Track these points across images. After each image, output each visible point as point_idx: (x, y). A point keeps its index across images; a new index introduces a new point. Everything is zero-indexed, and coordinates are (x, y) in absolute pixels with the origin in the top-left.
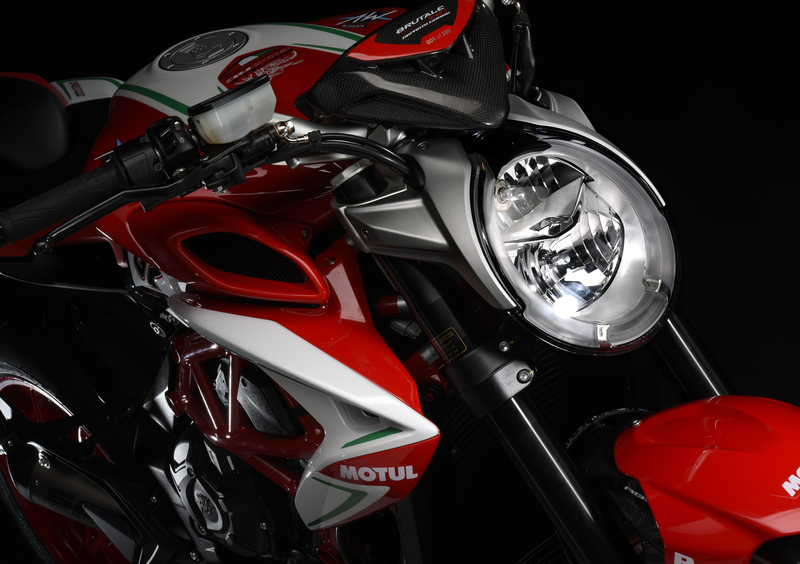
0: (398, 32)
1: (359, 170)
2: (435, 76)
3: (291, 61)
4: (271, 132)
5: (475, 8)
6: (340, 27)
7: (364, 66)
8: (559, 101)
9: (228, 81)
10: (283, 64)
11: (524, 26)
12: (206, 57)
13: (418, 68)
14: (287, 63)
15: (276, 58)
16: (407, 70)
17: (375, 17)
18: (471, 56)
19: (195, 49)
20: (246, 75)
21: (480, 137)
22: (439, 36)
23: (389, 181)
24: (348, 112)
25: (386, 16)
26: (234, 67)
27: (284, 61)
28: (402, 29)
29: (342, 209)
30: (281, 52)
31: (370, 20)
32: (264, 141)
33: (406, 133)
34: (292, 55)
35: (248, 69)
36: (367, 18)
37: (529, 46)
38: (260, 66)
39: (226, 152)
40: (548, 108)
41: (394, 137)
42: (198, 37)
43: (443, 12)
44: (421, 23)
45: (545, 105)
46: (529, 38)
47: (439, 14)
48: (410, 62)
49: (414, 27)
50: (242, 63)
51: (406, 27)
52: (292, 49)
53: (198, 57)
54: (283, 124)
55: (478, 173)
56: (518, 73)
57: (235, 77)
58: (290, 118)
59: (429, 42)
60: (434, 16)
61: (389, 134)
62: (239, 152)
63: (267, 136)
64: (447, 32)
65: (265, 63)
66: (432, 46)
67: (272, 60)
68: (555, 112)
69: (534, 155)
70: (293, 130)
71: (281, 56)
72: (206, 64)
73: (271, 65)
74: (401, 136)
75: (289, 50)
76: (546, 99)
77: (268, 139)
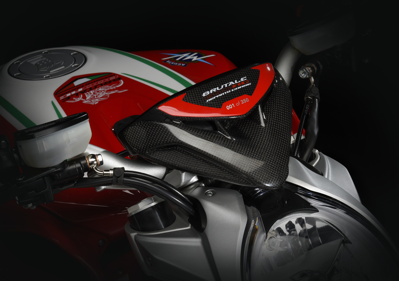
0: (204, 95)
1: (153, 204)
2: (229, 138)
3: (117, 89)
4: (83, 162)
5: (274, 82)
6: (164, 63)
7: (171, 119)
8: (333, 166)
9: (62, 98)
10: (110, 90)
11: (314, 98)
12: (48, 72)
13: (216, 129)
14: (114, 90)
15: (105, 84)
16: (206, 128)
17: (195, 58)
18: (263, 124)
19: (40, 62)
20: (77, 95)
21: (260, 193)
22: (238, 104)
23: (177, 216)
24: (151, 156)
25: (204, 59)
26: (68, 86)
27: (111, 88)
28: (208, 93)
29: (133, 235)
30: (111, 79)
31: (190, 60)
32: (75, 169)
33: (198, 177)
34: (119, 83)
35: (80, 90)
36: (189, 58)
37: (315, 117)
38: (91, 89)
39: (40, 175)
40: (322, 175)
41: (187, 179)
42: (46, 50)
43: (245, 82)
44: (225, 89)
45: (319, 171)
46: (316, 110)
47: (241, 84)
48: (210, 122)
49: (218, 92)
50: (77, 83)
51: (211, 91)
52: (120, 77)
53: (42, 70)
54: (94, 156)
55: (252, 226)
56: (303, 137)
57: (68, 95)
58: (102, 150)
59: (229, 107)
60: (237, 85)
61: (184, 176)
62: (52, 176)
63: (78, 165)
64: (245, 101)
65: (96, 87)
66: (231, 111)
67: (101, 85)
68: (328, 179)
69: (303, 216)
70: (102, 163)
71: (110, 83)
72: (48, 78)
73: (100, 89)
74: (194, 179)
75: (117, 78)
76: (322, 163)
77: (79, 168)
